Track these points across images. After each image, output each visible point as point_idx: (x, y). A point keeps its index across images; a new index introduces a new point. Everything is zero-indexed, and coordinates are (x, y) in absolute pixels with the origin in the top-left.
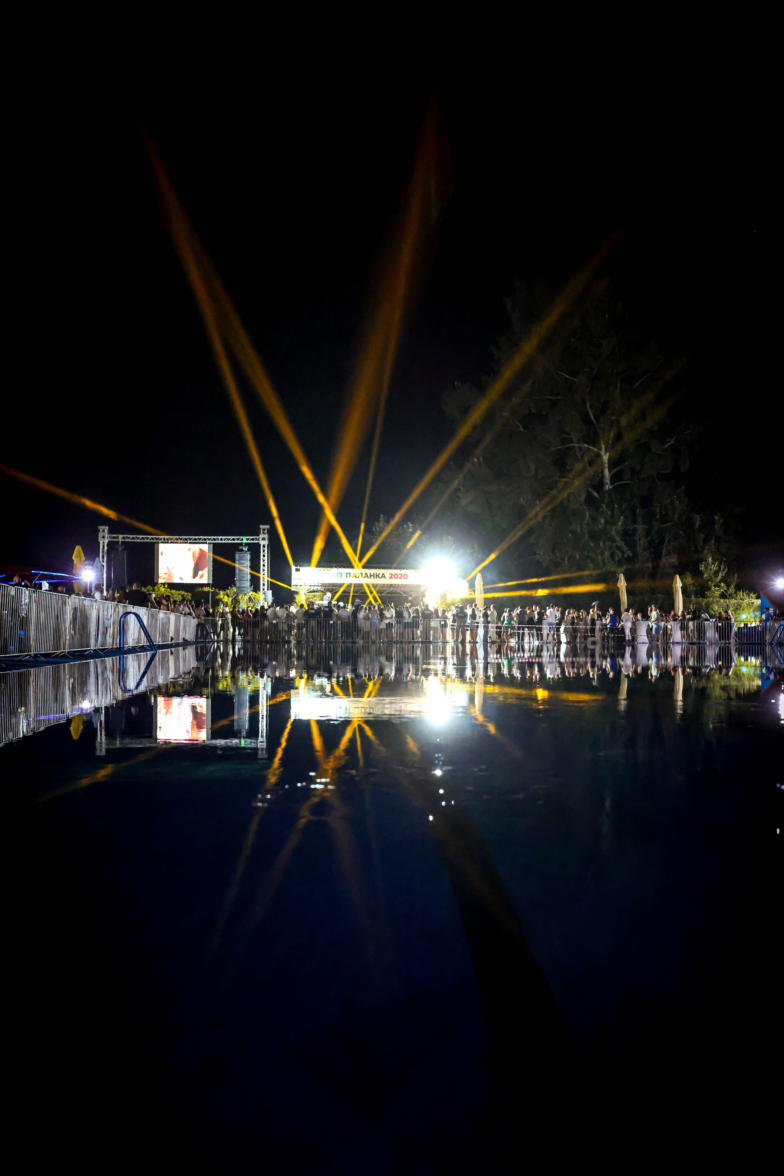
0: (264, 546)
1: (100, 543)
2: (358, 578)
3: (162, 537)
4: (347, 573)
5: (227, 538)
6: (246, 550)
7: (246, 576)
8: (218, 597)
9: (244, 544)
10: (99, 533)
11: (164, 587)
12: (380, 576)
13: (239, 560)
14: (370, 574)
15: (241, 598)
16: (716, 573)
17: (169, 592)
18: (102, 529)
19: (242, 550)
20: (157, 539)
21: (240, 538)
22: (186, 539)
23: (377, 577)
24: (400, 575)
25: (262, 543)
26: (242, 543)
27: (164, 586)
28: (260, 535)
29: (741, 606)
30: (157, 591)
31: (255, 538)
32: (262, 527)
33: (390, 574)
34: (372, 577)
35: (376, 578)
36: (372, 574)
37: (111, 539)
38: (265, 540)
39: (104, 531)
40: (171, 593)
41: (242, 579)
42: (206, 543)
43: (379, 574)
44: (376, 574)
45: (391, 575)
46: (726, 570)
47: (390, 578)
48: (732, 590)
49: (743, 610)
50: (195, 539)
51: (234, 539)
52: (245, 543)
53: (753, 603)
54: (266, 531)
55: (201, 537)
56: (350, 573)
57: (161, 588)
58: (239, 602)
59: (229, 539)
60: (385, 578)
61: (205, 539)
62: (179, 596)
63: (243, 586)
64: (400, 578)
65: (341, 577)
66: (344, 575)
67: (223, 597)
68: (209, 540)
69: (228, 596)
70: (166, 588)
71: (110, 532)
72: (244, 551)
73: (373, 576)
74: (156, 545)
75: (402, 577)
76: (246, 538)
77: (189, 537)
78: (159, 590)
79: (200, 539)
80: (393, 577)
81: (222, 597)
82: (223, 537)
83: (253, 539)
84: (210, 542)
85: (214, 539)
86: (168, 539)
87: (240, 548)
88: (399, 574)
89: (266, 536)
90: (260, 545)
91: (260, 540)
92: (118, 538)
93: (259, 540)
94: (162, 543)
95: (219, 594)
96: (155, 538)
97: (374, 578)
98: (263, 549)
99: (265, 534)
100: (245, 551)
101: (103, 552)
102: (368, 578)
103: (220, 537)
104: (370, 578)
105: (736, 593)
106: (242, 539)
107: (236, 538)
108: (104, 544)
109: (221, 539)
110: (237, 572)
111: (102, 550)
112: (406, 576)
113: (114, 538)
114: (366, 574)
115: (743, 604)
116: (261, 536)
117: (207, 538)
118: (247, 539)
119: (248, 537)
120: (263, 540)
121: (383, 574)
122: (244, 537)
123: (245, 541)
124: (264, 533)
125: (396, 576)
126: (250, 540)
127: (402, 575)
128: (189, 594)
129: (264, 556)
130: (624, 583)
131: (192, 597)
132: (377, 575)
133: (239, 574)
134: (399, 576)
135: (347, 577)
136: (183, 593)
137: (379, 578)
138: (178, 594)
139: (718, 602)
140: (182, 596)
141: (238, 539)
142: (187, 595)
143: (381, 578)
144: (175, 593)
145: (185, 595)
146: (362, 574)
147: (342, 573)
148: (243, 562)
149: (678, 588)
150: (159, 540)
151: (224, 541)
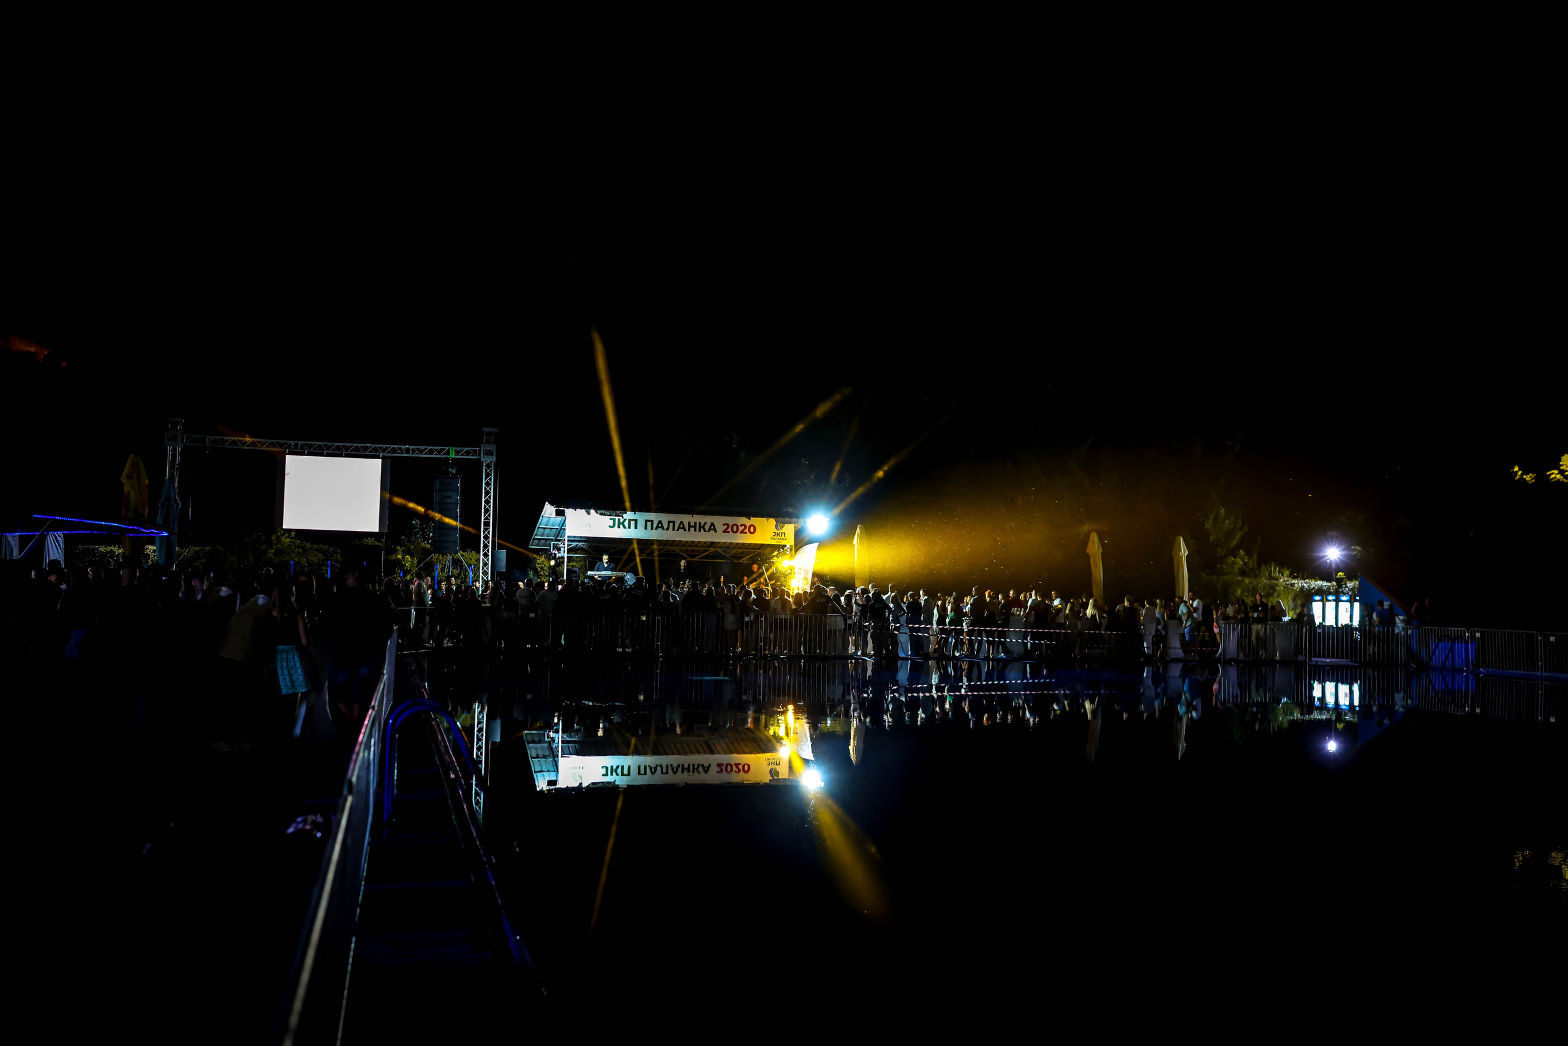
0: (488, 466)
1: (166, 448)
2: (667, 529)
3: (291, 442)
4: (646, 521)
5: (418, 449)
6: (455, 472)
8: (392, 557)
9: (451, 461)
10: (167, 430)
11: (289, 537)
12: (707, 527)
13: (441, 490)
14: (689, 523)
15: (435, 560)
16: (1229, 535)
17: (299, 547)
18: (172, 421)
19: (447, 473)
20: (282, 446)
21: (444, 449)
22: (339, 448)
23: (702, 529)
24: (743, 527)
25: (486, 460)
26: (448, 459)
27: (294, 535)
28: (482, 445)
29: (1274, 590)
30: (276, 544)
31: (472, 451)
32: (486, 430)
33: (724, 525)
34: (692, 529)
35: (700, 531)
36: (692, 524)
37: (191, 442)
38: (492, 454)
39: (175, 427)
40: (302, 548)
42: (378, 457)
43: (705, 523)
44: (700, 523)
45: (726, 526)
46: (1246, 529)
47: (725, 531)
48: (1252, 563)
49: (1279, 596)
50: (357, 449)
51: (431, 452)
52: (453, 459)
53: (1293, 585)
54: (493, 439)
55: (368, 445)
56: (652, 522)
57: (287, 539)
58: (433, 567)
59: (421, 451)
60: (716, 532)
61: (376, 450)
62: (319, 553)
63: (445, 538)
64: (742, 532)
65: (636, 528)
66: (641, 524)
67: (403, 558)
68: (384, 450)
69: (412, 556)
70: (292, 538)
72: (450, 472)
73: (695, 527)
74: (280, 457)
75: (746, 530)
76: (455, 450)
77: (344, 444)
78: (280, 541)
79: (366, 449)
80: (729, 530)
81: (399, 556)
82: (411, 447)
83: (467, 453)
84: (386, 454)
85: (394, 451)
86: (302, 447)
87: (444, 468)
88: (741, 525)
89: (493, 448)
90: (482, 463)
91: (482, 455)
92: (205, 442)
93: (480, 455)
94: (291, 453)
95: (395, 551)
96: (278, 443)
97: (695, 531)
98: (486, 471)
99: (491, 443)
100: (453, 474)
101: (172, 467)
102: (685, 530)
103: (404, 447)
104: (689, 530)
105: (1259, 566)
106: (448, 453)
107: (436, 450)
108: (175, 452)
109: (408, 451)
111: (172, 464)
112: (752, 530)
113: (197, 440)
114: (682, 523)
115: (1277, 586)
116: (484, 447)
117: (381, 448)
118: (457, 453)
119: (458, 449)
120: (486, 454)
121: (712, 524)
122: (451, 448)
123: (452, 455)
124: (488, 442)
125: (735, 528)
126: (462, 455)
128: (338, 550)
129: (488, 484)
130: (1098, 548)
131: (342, 556)
132: (702, 525)
134: (741, 528)
135: (646, 528)
136: (326, 547)
137: (705, 531)
138: (317, 550)
139: (1240, 582)
140: (324, 553)
141: (440, 452)
142: (333, 551)
143: (709, 531)
144: (311, 548)
145: (329, 553)
146: (674, 522)
147: (637, 520)
148: (448, 494)
149: (1181, 557)
150: (286, 448)
151: (413, 453)
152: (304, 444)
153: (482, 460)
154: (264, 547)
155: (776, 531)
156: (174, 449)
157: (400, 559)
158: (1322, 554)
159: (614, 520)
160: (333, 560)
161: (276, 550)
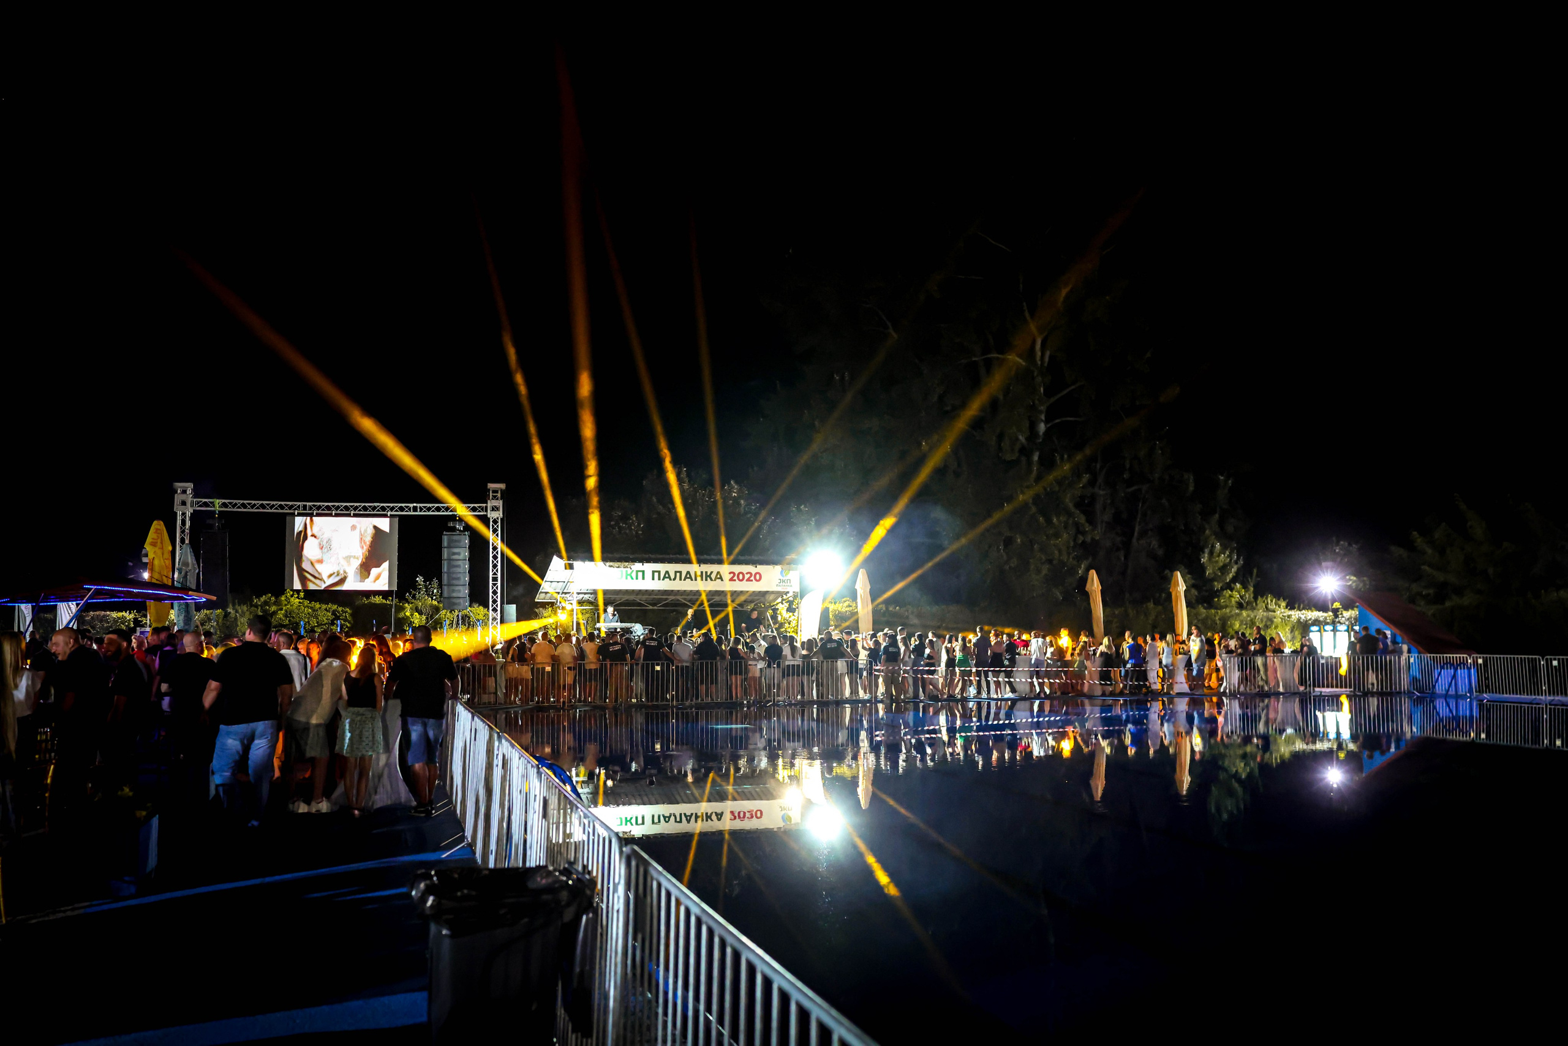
0: (495, 522)
1: (176, 513)
2: (674, 579)
3: (301, 503)
4: (654, 572)
5: (425, 507)
6: (462, 529)
7: (462, 578)
8: (401, 615)
9: (458, 518)
10: (176, 495)
11: (298, 598)
12: (713, 576)
13: (449, 547)
14: (696, 572)
15: (444, 616)
16: (1224, 569)
17: (308, 607)
18: (180, 487)
19: (454, 529)
20: (291, 507)
21: (451, 507)
22: (347, 508)
23: (708, 578)
24: (749, 575)
25: (493, 515)
26: (455, 516)
27: (298, 594)
28: (489, 501)
29: (1272, 622)
30: (286, 605)
31: (479, 507)
32: (492, 486)
33: (730, 573)
34: (699, 579)
35: (706, 580)
36: (699, 574)
37: (200, 506)
38: (498, 509)
39: (184, 492)
40: (311, 608)
41: (455, 582)
42: (385, 516)
43: (712, 572)
44: (706, 572)
45: (732, 575)
46: (1241, 562)
47: (731, 580)
48: (1249, 596)
49: (1276, 627)
50: (365, 508)
51: (438, 509)
52: (460, 516)
53: (1289, 616)
54: (499, 495)
55: (376, 504)
56: (659, 572)
57: (292, 599)
59: (429, 509)
60: (722, 580)
61: (383, 509)
62: (328, 613)
63: (454, 595)
64: (748, 580)
65: (643, 578)
66: (648, 575)
67: (412, 615)
68: (392, 509)
69: (421, 613)
70: (302, 599)
71: (197, 494)
72: (458, 530)
73: (701, 576)
74: (288, 518)
75: (752, 578)
77: (352, 504)
78: (289, 602)
79: (374, 508)
80: (736, 578)
81: (408, 614)
82: (418, 505)
83: (474, 509)
84: (394, 513)
85: (401, 509)
86: (311, 508)
87: (451, 524)
88: (747, 573)
89: (499, 503)
90: (489, 519)
91: (489, 511)
92: (214, 506)
93: (486, 511)
95: (403, 609)
96: (287, 505)
97: (702, 580)
98: (493, 526)
99: (497, 499)
100: (460, 531)
101: (183, 532)
102: (692, 580)
103: (411, 505)
104: (696, 579)
105: (1256, 598)
106: (455, 509)
107: (443, 507)
108: (185, 517)
109: (415, 509)
110: (445, 570)
111: (181, 528)
112: (758, 577)
113: (206, 504)
114: (688, 572)
115: (1275, 618)
116: (490, 504)
117: (388, 507)
118: (464, 509)
119: (465, 505)
120: (493, 510)
121: (718, 573)
122: (458, 505)
123: (459, 512)
124: (495, 498)
125: (741, 577)
126: (469, 512)
127: (751, 574)
128: (348, 610)
129: (495, 539)
130: (1098, 586)
131: (351, 615)
132: (708, 574)
133: (448, 573)
134: (747, 576)
135: (653, 579)
136: (335, 607)
137: (711, 580)
138: (326, 610)
139: (1238, 615)
141: (447, 509)
142: (342, 611)
143: (715, 580)
144: (320, 608)
145: (339, 612)
146: (680, 572)
147: (644, 571)
148: (456, 550)
149: (1180, 592)
150: (295, 509)
151: (420, 511)
152: (314, 505)
153: (489, 516)
154: (274, 608)
155: (782, 578)
156: (184, 514)
157: (408, 617)
158: (1316, 585)
159: (622, 571)
160: (342, 619)
161: (286, 611)
